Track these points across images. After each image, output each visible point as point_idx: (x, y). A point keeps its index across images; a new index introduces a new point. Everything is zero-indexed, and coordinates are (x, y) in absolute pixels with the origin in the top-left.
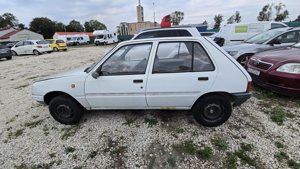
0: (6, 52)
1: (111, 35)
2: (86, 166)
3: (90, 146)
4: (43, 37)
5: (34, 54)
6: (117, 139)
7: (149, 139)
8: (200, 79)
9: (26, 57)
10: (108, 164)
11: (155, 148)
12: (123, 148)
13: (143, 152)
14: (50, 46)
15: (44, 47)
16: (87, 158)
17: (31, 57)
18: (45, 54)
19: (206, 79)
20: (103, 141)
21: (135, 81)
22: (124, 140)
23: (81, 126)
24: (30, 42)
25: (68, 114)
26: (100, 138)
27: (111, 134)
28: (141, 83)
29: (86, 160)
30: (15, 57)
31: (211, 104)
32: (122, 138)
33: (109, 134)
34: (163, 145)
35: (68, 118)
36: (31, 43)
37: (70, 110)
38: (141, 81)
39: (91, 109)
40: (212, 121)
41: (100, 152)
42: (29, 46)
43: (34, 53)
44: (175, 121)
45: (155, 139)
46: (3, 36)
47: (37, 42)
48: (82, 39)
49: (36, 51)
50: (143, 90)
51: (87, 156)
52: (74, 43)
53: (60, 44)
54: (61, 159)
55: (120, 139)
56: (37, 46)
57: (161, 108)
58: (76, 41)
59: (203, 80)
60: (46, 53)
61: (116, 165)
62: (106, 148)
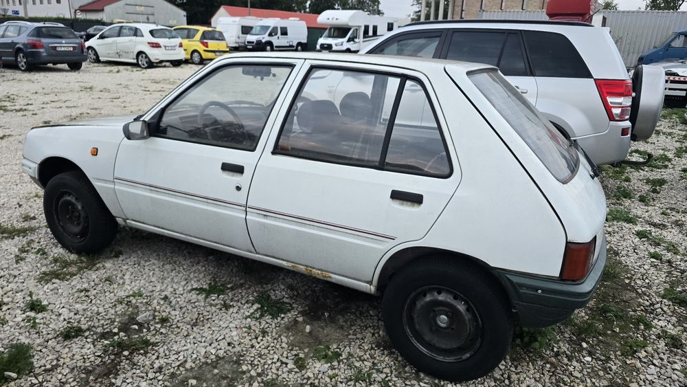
0: (72, 49)
1: (375, 28)
2: (41, 351)
3: (81, 313)
4: (185, 18)
5: (136, 65)
6: (151, 318)
7: (223, 344)
8: (397, 195)
9: (115, 68)
10: (84, 362)
11: (216, 371)
12: (147, 343)
13: (178, 369)
14: (181, 45)
15: (165, 47)
16: (55, 336)
17: (127, 70)
18: (165, 66)
19: (416, 199)
20: (116, 312)
21: (226, 167)
22: (165, 327)
23: (98, 266)
24: (136, 29)
25: (78, 224)
26: (115, 305)
27: (147, 303)
28: (239, 175)
29: (51, 339)
30: (92, 65)
31: (436, 294)
32: (164, 321)
33: (142, 303)
34: (244, 373)
35: (76, 235)
36: (136, 33)
37: (83, 214)
38: (239, 170)
39: (125, 222)
40: (440, 358)
41: (92, 333)
42: (130, 41)
43: (138, 61)
44: (342, 327)
45: (238, 349)
46: (89, 4)
47: (152, 32)
48: (284, 32)
49: (144, 55)
50: (240, 198)
51: (58, 333)
52: (259, 42)
53: (210, 42)
54: (7, 317)
55: (157, 321)
56: (149, 43)
57: (290, 264)
58: (265, 38)
59: (409, 203)
60: (168, 64)
61: (97, 372)
62: (111, 331)
